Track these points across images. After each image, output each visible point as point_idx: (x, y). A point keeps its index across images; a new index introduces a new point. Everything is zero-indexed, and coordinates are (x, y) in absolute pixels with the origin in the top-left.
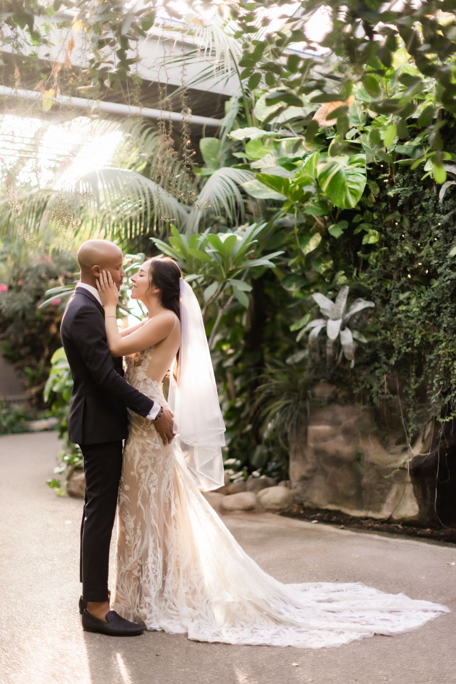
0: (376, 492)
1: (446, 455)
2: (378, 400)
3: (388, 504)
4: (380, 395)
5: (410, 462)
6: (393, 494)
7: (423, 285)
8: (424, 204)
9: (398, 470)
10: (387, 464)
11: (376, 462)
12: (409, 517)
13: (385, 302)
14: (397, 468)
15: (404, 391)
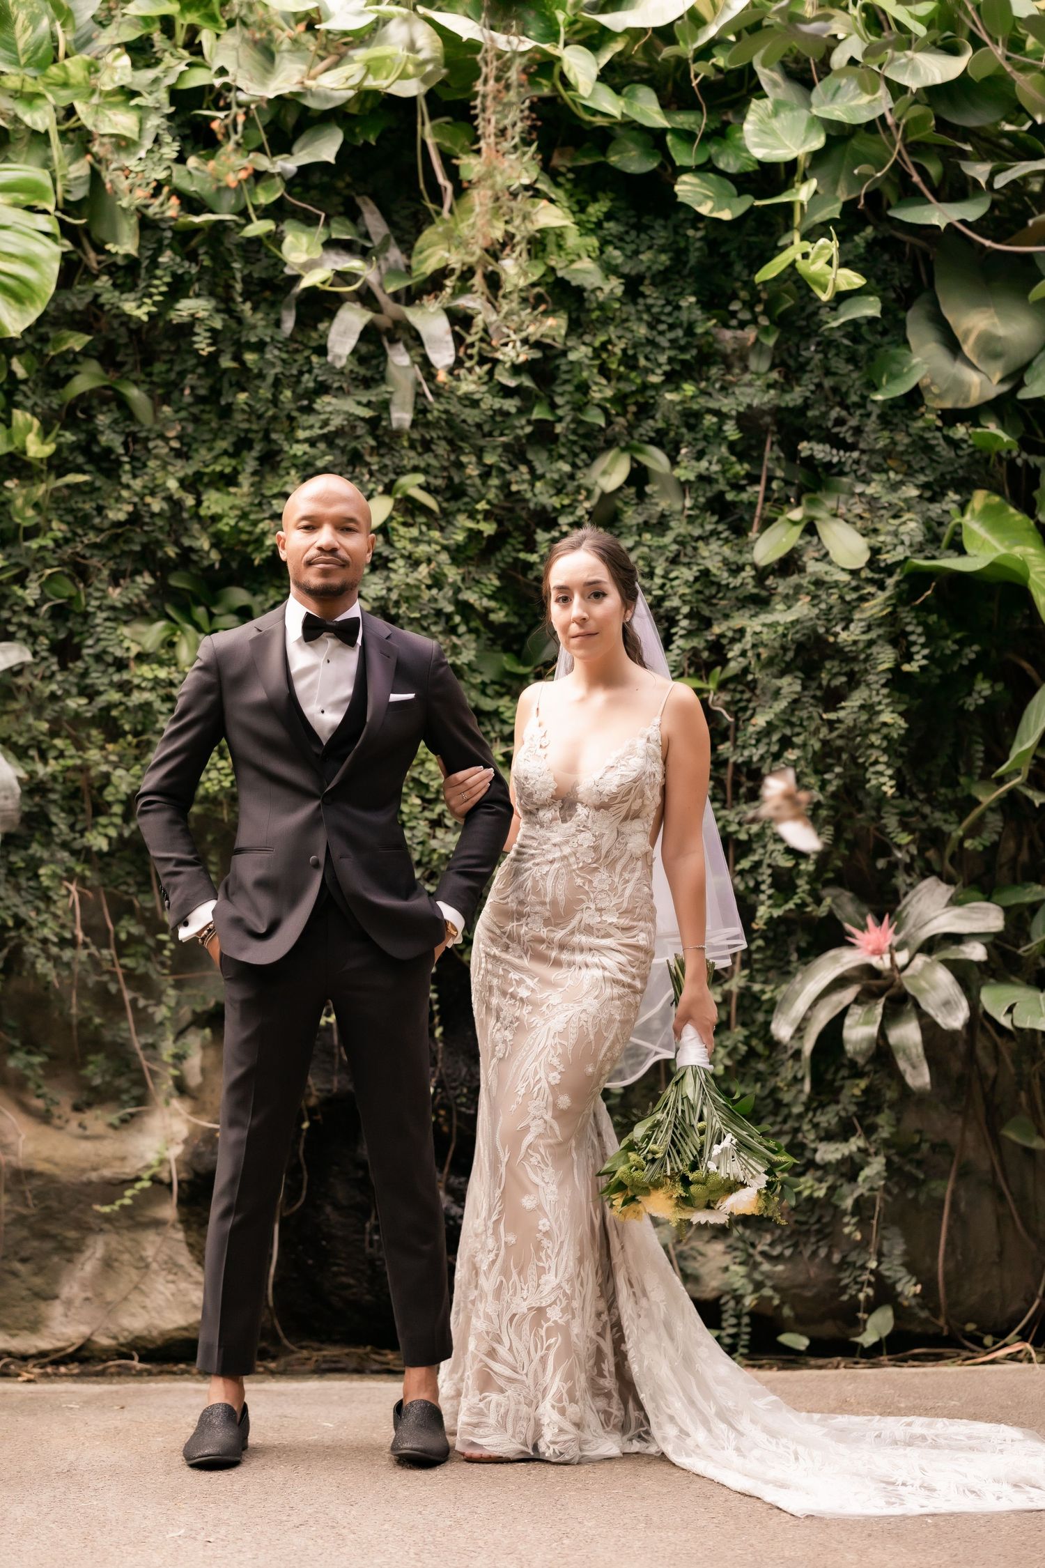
0: (18, 1266)
1: (306, 1125)
2: (50, 965)
3: (69, 1303)
4: (54, 950)
5: (177, 1160)
6: (88, 1264)
7: (199, 604)
8: (250, 357)
9: (147, 1184)
10: (83, 1171)
11: (40, 1167)
12: (162, 1334)
13: (66, 651)
14: (138, 1179)
15: (123, 936)
